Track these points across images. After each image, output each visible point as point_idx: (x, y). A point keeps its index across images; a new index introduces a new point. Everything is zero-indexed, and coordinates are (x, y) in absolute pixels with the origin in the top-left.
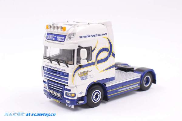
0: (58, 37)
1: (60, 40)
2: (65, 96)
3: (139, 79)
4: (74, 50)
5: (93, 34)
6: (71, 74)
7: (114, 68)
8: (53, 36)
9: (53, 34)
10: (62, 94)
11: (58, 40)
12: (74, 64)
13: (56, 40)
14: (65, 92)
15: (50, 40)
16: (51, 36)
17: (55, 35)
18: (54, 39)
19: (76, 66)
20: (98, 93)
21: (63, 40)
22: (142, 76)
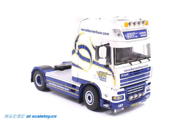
0: (140, 33)
1: (143, 36)
8: (134, 33)
9: (132, 32)
11: (141, 36)
13: (139, 36)
15: (132, 39)
16: (131, 34)
17: (136, 31)
18: (136, 37)
21: (146, 35)
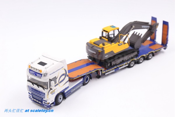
1: (38, 76)
2: (43, 103)
3: (82, 81)
4: (47, 82)
5: (56, 71)
6: (46, 94)
7: (68, 82)
10: (42, 102)
12: (47, 89)
14: (43, 101)
16: (32, 72)
18: (34, 74)
19: (49, 89)
20: (61, 97)
22: (83, 79)
